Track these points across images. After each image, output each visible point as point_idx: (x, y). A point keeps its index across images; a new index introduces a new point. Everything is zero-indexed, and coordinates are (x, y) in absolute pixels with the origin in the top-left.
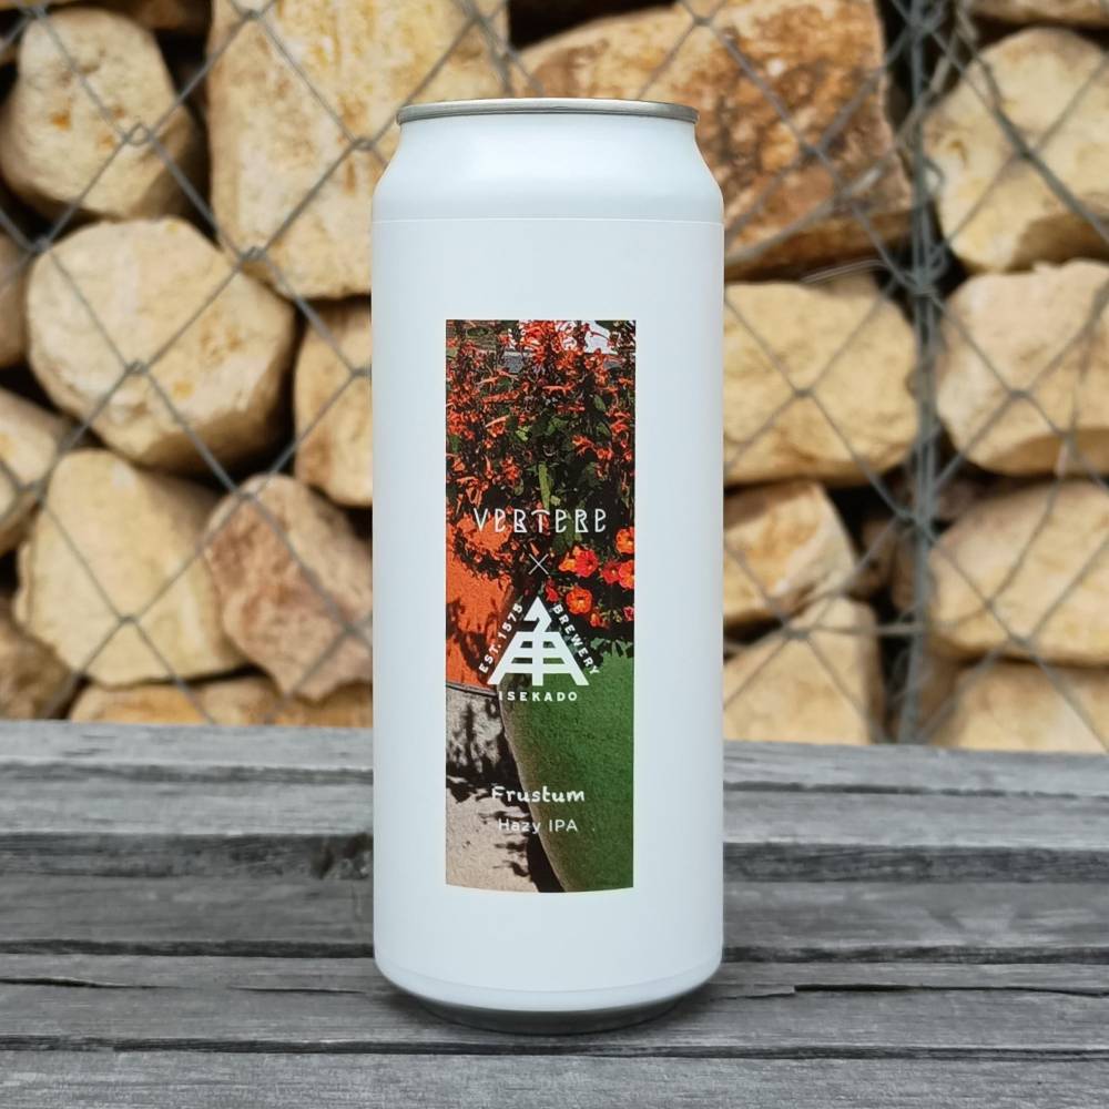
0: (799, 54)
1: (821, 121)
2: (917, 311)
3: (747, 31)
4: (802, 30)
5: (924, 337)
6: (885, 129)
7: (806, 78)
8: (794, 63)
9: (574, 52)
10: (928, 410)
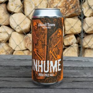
5: (82, 22)
6: (79, 6)
10: (82, 28)
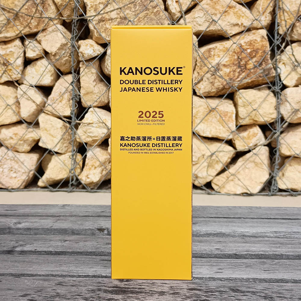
0: (253, 48)
1: (258, 60)
2: (276, 94)
3: (243, 44)
4: (254, 44)
7: (255, 52)
8: (252, 50)
9: (210, 49)
